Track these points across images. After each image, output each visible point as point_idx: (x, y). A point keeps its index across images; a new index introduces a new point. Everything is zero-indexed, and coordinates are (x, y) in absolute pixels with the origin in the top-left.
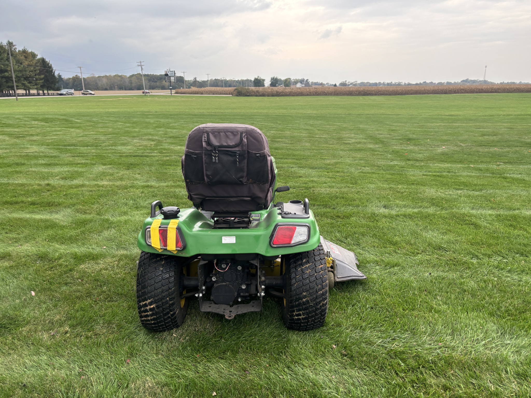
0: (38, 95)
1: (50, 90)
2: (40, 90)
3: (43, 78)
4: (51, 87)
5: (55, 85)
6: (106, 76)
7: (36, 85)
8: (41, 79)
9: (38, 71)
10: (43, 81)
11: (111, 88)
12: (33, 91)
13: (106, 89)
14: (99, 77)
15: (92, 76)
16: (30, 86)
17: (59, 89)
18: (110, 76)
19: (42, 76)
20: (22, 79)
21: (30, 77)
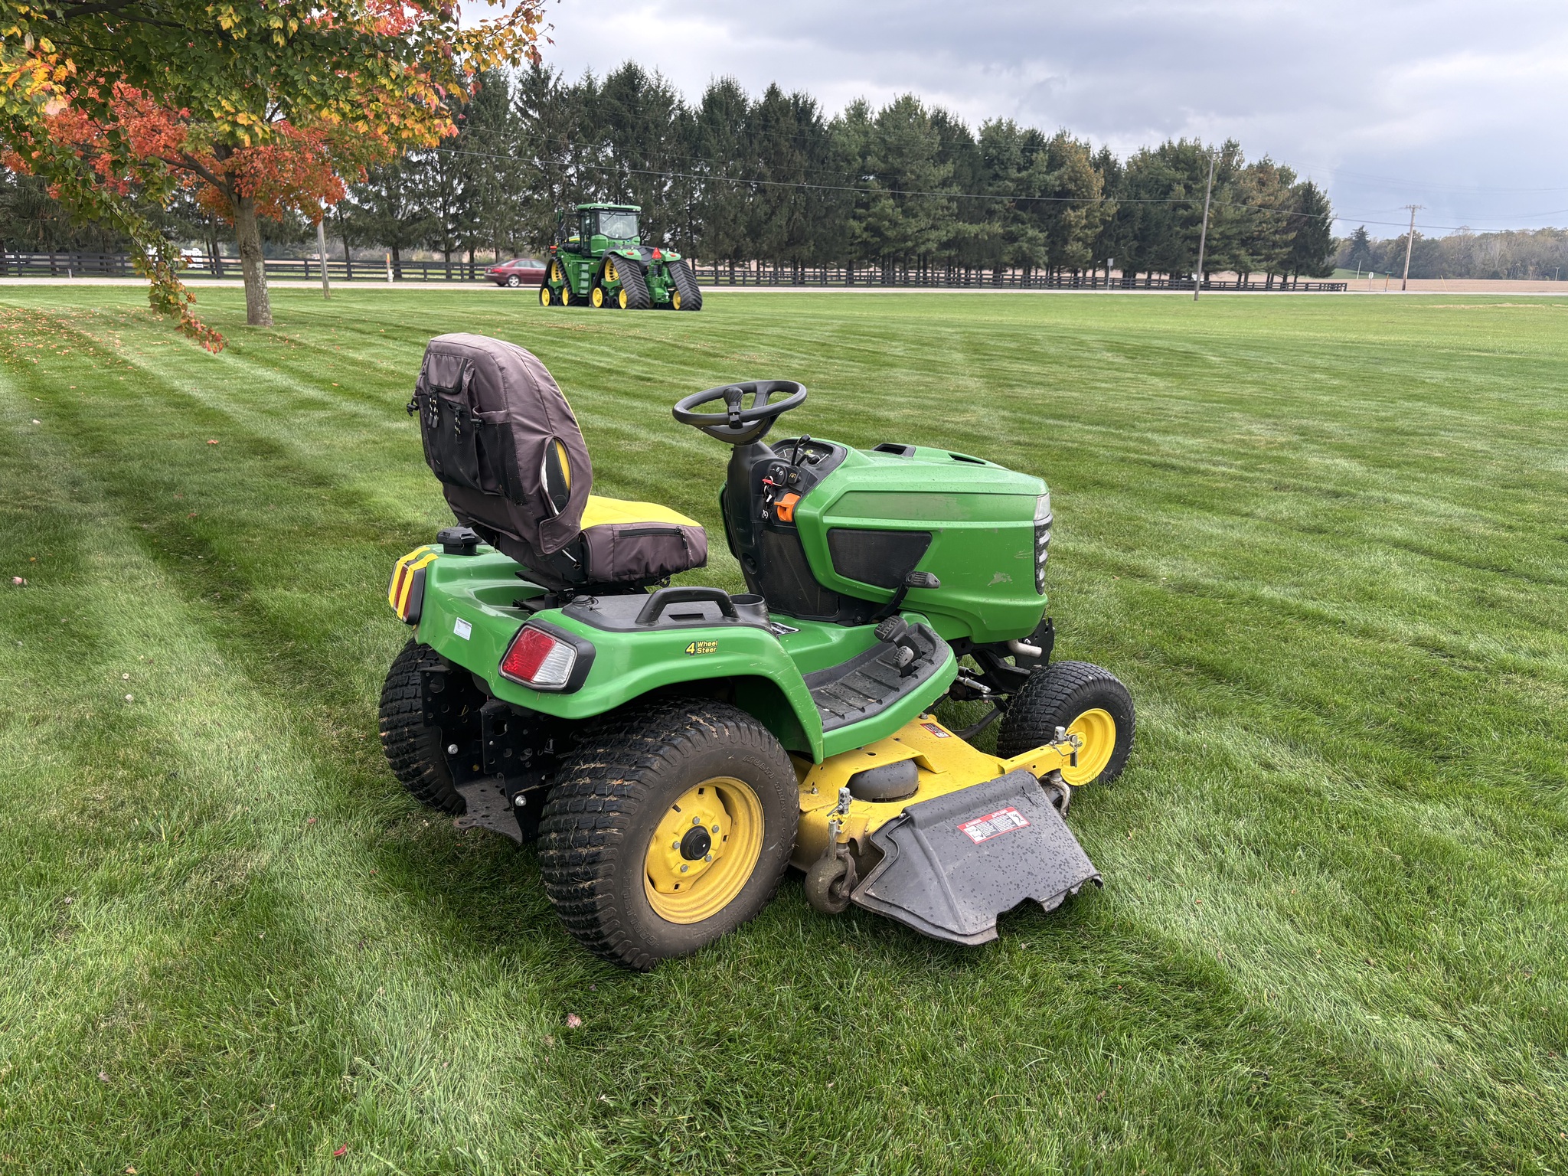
0: (1268, 286)
1: (1303, 274)
2: (1277, 273)
3: (1294, 241)
4: (1308, 266)
5: (1321, 259)
6: (1509, 234)
7: (1268, 258)
8: (1286, 244)
9: (1285, 223)
10: (1290, 249)
11: (1514, 272)
12: (1258, 278)
13: (1495, 276)
14: (1485, 236)
15: (1461, 233)
16: (1249, 264)
17: (1326, 273)
18: (1523, 233)
19: (1292, 235)
20: (1235, 243)
21: (1259, 238)
